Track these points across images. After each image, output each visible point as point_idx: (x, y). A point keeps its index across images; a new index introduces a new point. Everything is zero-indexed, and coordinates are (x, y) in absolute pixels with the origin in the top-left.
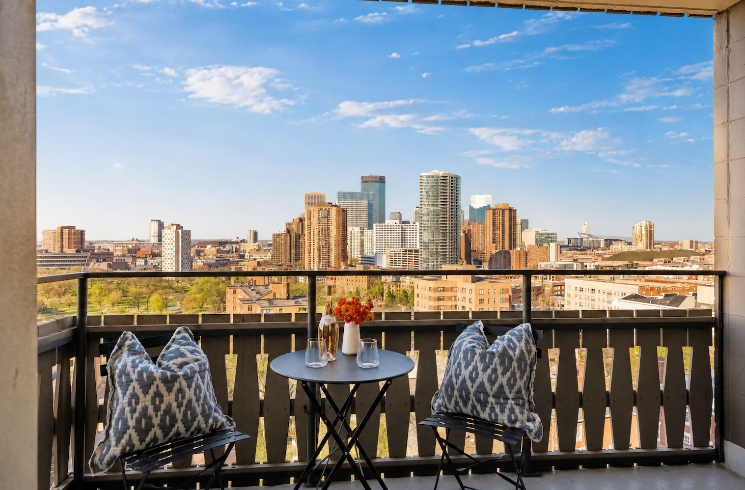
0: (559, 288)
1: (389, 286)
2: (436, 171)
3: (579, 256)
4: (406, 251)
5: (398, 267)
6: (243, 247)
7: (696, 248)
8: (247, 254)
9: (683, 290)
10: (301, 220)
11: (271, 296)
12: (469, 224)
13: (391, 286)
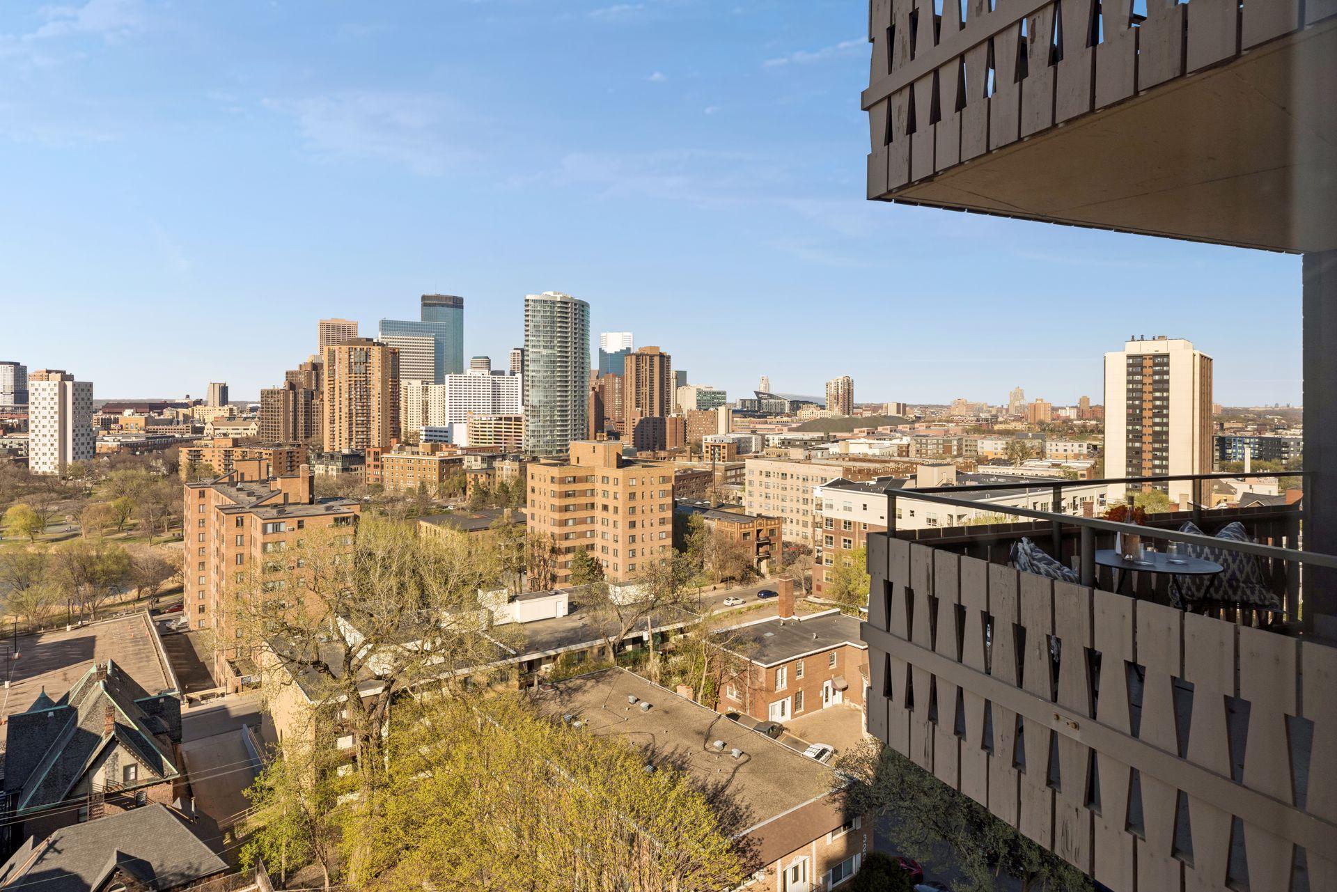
0: (733, 473)
1: (476, 476)
2: (551, 293)
3: (758, 426)
4: (501, 419)
5: (487, 445)
6: (198, 412)
7: (904, 413)
8: (208, 426)
9: (897, 471)
10: (316, 367)
11: (279, 500)
12: (598, 377)
13: (479, 477)
